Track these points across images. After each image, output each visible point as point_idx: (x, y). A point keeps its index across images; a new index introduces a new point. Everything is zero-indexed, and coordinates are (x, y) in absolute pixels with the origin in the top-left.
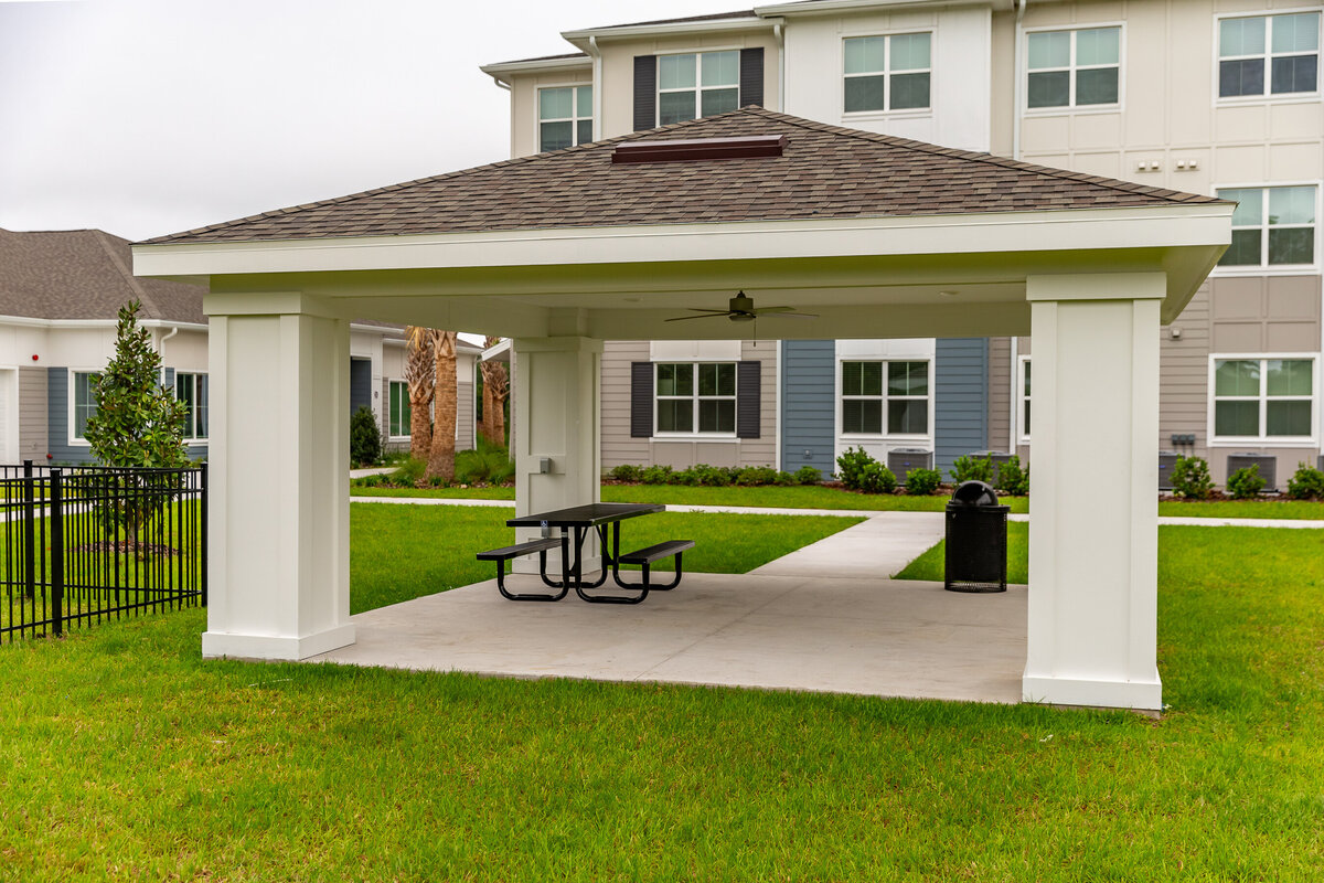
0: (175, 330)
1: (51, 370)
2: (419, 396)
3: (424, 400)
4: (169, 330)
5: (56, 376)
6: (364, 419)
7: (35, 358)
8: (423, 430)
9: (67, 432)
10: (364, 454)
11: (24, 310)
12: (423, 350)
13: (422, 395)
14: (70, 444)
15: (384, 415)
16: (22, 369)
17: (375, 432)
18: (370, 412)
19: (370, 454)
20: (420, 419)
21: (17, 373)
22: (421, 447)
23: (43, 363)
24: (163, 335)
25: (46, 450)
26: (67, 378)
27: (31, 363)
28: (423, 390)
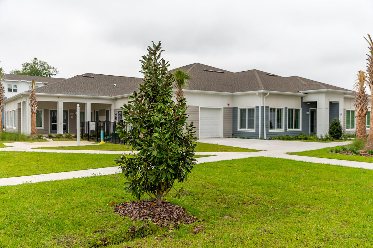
0: (268, 94)
1: (233, 108)
2: (360, 113)
3: (363, 114)
4: (266, 94)
5: (234, 109)
6: (336, 123)
7: (229, 105)
8: (362, 127)
9: (237, 127)
10: (336, 136)
11: (226, 90)
12: (362, 93)
13: (362, 112)
14: (238, 131)
15: (344, 121)
16: (224, 108)
17: (340, 127)
18: (338, 121)
19: (338, 136)
20: (361, 122)
21: (223, 109)
22: (361, 134)
23: (231, 106)
24: (265, 95)
25: (232, 132)
26: (237, 110)
27: (227, 106)
28: (362, 110)
